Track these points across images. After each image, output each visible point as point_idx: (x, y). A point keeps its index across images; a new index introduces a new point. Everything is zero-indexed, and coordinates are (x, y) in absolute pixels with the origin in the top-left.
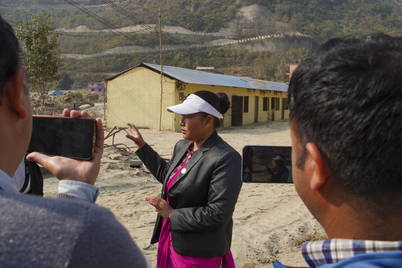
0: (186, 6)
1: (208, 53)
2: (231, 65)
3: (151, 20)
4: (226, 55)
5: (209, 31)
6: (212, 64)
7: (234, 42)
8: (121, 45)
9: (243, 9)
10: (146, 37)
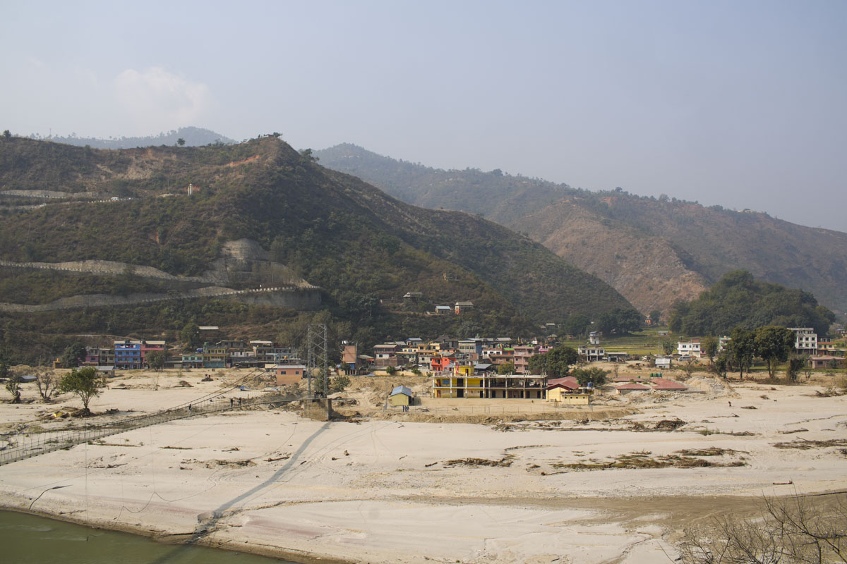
0: (149, 235)
1: (201, 306)
2: (234, 323)
3: (107, 255)
4: (225, 309)
5: (192, 274)
6: (211, 322)
7: (232, 293)
8: (79, 292)
9: (229, 244)
10: (112, 281)
